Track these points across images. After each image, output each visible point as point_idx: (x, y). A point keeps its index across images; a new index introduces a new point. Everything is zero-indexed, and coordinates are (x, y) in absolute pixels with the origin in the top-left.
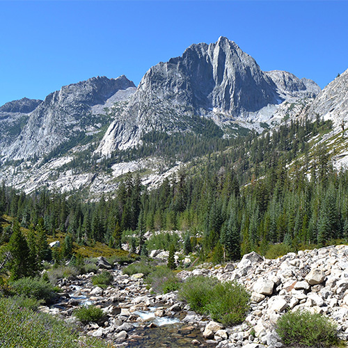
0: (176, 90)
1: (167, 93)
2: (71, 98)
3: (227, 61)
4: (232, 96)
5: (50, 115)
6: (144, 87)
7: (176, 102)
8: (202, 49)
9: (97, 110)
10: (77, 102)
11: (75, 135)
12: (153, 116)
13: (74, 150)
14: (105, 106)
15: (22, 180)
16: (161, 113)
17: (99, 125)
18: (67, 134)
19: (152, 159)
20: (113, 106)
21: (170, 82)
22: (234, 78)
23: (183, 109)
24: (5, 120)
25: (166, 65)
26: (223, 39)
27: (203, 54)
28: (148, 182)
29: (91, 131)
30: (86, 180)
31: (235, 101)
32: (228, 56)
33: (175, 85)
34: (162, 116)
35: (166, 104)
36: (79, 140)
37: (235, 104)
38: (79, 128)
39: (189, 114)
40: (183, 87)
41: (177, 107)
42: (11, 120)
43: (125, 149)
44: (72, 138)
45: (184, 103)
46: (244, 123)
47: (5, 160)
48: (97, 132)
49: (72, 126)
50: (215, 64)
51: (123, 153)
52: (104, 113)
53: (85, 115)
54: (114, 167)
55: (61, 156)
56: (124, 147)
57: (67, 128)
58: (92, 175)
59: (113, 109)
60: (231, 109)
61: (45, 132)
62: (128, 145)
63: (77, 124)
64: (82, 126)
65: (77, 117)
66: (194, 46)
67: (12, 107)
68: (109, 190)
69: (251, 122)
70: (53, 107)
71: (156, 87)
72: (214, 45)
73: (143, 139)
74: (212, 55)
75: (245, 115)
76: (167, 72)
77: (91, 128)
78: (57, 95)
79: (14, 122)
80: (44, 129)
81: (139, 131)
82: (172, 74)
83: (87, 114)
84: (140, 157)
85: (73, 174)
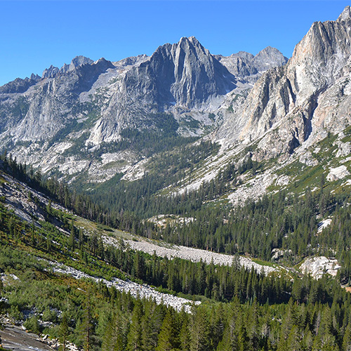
0: (145, 91)
1: (138, 94)
2: (63, 87)
3: (185, 60)
4: (188, 91)
5: (47, 104)
6: (121, 88)
7: (144, 102)
8: (167, 50)
9: (83, 97)
10: (68, 92)
11: (70, 122)
12: (128, 115)
13: (70, 135)
14: (90, 92)
15: (36, 161)
16: (134, 113)
17: (86, 112)
18: (63, 122)
19: (128, 153)
20: (96, 93)
21: (140, 84)
22: (191, 76)
23: (150, 107)
24: (6, 101)
25: (137, 69)
26: (183, 40)
27: (168, 54)
28: (125, 170)
29: (81, 118)
30: (85, 165)
31: (191, 95)
32: (187, 56)
33: (144, 86)
34: (134, 115)
35: (137, 104)
36: (73, 127)
37: (191, 98)
38: (71, 116)
39: (154, 111)
40: (150, 88)
41: (145, 106)
42: (11, 102)
43: (109, 141)
44: (67, 125)
45: (151, 102)
46: (197, 114)
47: (16, 140)
48: (85, 119)
49: (66, 114)
50: (176, 63)
51: (108, 145)
52: (89, 100)
53: (74, 103)
54: (103, 156)
55: (61, 141)
56: (108, 140)
57: (62, 116)
58: (89, 162)
59: (96, 96)
60: (187, 102)
61: (46, 118)
62: (111, 138)
63: (70, 112)
64: (74, 114)
65: (69, 106)
66: (159, 49)
67: (11, 88)
68: (101, 174)
69: (202, 113)
70: (49, 97)
71: (130, 90)
72: (177, 45)
73: (121, 134)
74: (175, 55)
75: (198, 107)
76: (138, 75)
77: (81, 116)
78: (51, 85)
79: (14, 103)
80: (44, 116)
81: (119, 128)
82: (142, 77)
83: (77, 102)
84: (120, 150)
85: (75, 160)
